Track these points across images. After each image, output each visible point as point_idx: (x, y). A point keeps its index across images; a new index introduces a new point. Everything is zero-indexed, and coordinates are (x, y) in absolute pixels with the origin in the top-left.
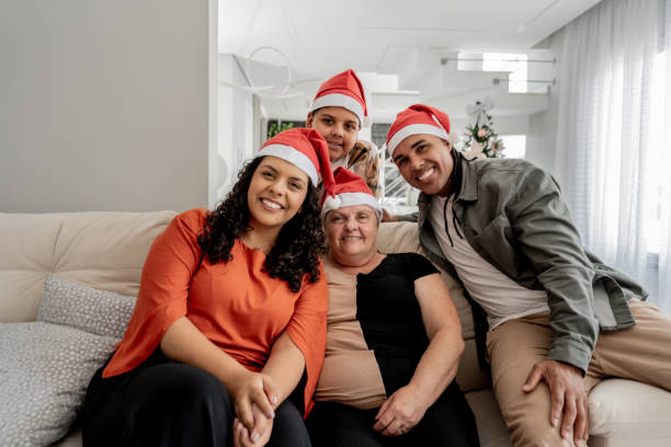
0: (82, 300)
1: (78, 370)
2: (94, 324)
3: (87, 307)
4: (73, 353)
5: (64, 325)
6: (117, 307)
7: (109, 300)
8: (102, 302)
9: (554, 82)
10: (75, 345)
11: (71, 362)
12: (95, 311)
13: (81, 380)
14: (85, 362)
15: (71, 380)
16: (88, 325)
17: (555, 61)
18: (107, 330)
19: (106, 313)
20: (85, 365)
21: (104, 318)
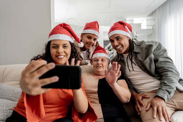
0: (9, 90)
1: (6, 113)
2: (12, 98)
3: (10, 92)
4: (5, 107)
5: (3, 98)
6: (19, 92)
7: (17, 90)
8: (15, 91)
9: (154, 25)
10: (6, 104)
11: (4, 110)
12: (13, 94)
13: (7, 116)
14: (8, 110)
15: (3, 116)
16: (10, 98)
17: (154, 20)
18: (16, 99)
19: (16, 94)
20: (8, 111)
21: (15, 95)
